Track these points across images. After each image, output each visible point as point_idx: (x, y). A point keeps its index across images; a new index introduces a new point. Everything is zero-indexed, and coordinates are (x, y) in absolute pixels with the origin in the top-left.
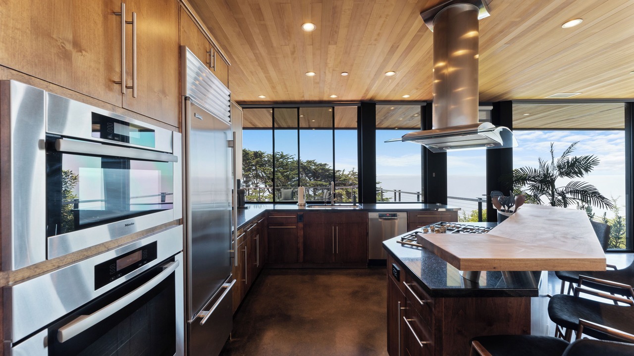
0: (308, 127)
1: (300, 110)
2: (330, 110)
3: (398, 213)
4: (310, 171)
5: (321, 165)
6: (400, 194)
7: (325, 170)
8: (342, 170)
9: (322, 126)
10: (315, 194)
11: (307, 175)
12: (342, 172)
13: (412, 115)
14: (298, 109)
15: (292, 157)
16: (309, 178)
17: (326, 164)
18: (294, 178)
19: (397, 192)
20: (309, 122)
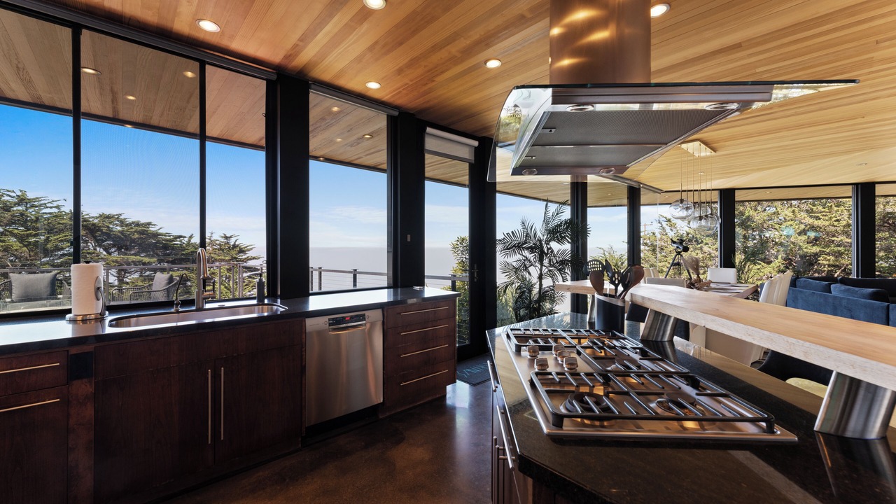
0: (109, 114)
1: (82, 38)
2: (189, 74)
3: (367, 313)
4: (109, 235)
5: (137, 224)
6: (320, 273)
7: (147, 234)
8: (188, 236)
9: (155, 122)
10: (121, 281)
11: (99, 243)
12: (186, 239)
13: (360, 135)
14: (77, 31)
15: (55, 204)
16: (106, 250)
17: (149, 224)
18: (62, 249)
19: (316, 270)
20: (114, 100)
